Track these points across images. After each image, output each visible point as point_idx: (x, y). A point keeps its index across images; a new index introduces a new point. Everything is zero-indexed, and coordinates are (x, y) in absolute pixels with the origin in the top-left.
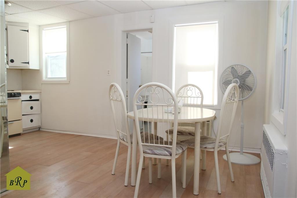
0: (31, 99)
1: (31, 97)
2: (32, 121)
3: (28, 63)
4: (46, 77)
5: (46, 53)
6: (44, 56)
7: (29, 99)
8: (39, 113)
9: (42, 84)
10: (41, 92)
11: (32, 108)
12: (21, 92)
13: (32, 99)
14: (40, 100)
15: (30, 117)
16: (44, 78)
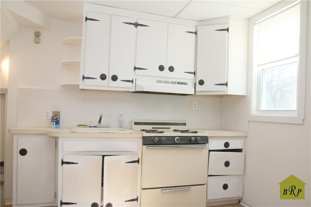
0: (227, 148)
1: (227, 145)
2: (225, 187)
3: (226, 84)
4: (258, 110)
5: (259, 66)
6: (256, 71)
7: (224, 148)
8: (241, 174)
9: (249, 121)
10: (246, 136)
11: (227, 164)
12: (208, 136)
13: (229, 148)
14: (243, 150)
15: (224, 181)
16: (253, 112)
